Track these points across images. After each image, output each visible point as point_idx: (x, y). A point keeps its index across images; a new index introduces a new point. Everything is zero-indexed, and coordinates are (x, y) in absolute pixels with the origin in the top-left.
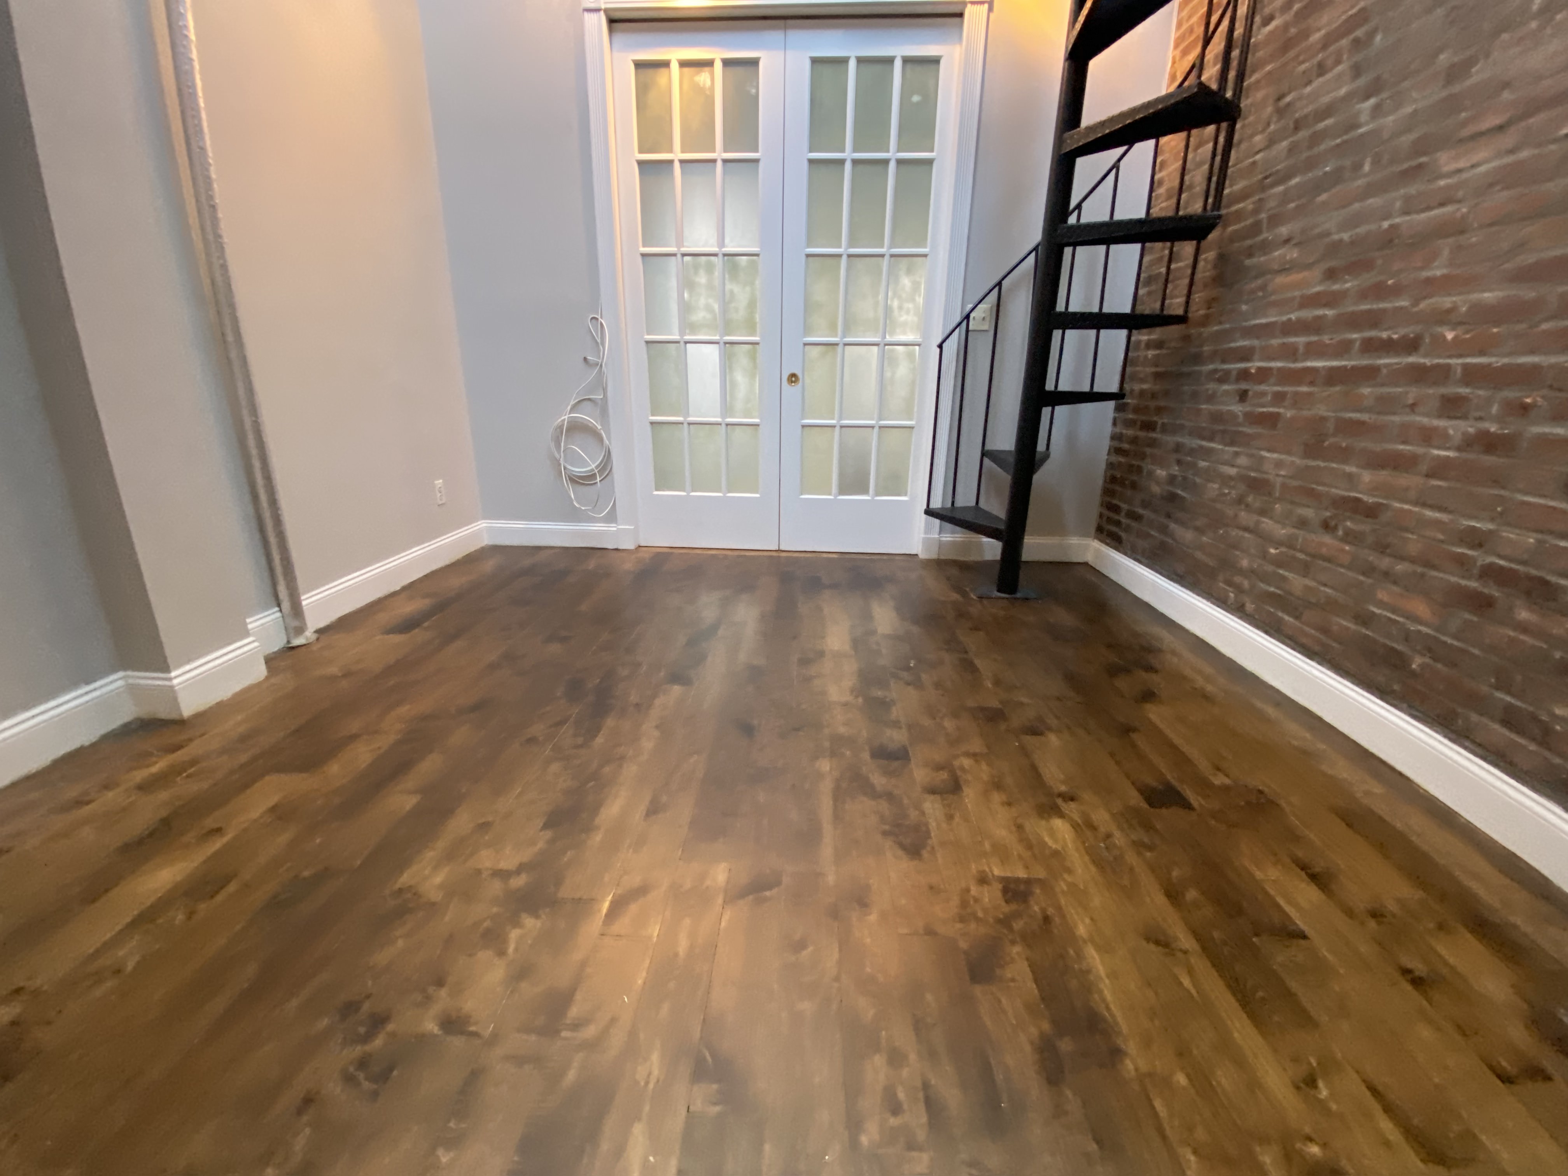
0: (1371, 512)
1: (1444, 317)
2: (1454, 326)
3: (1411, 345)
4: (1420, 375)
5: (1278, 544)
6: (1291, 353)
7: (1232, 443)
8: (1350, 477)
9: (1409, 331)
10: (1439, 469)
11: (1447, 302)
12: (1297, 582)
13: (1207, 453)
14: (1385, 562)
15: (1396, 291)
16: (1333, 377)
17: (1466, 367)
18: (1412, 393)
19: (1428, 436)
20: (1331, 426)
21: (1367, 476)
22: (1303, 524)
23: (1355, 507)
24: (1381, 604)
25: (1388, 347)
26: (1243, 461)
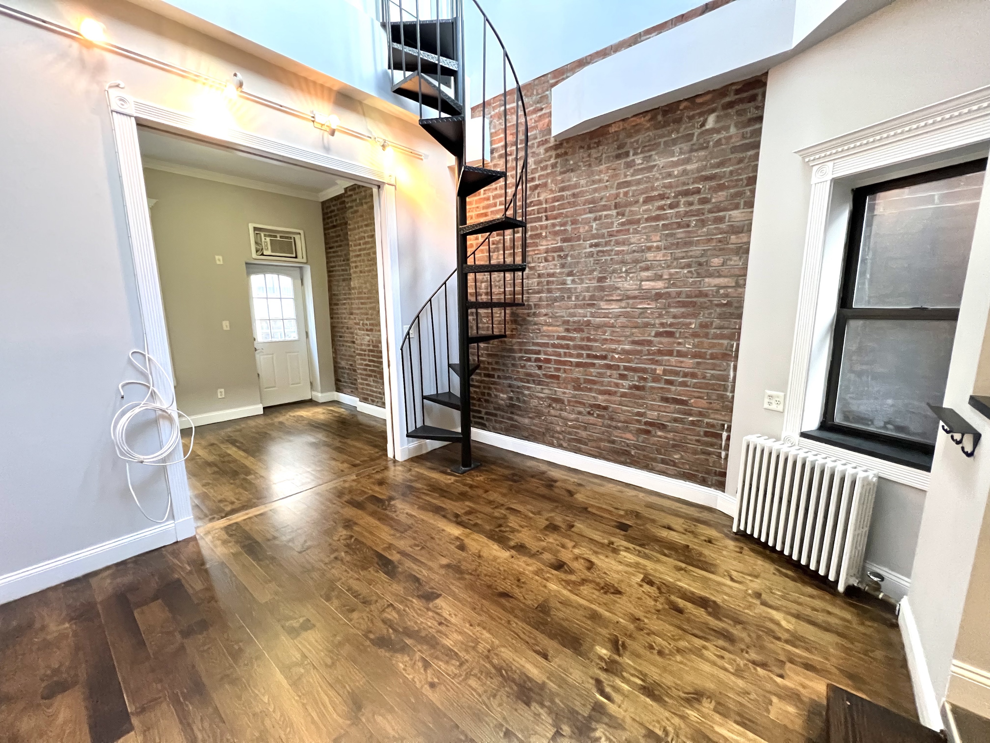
0: (605, 408)
1: (614, 351)
2: (618, 353)
3: (604, 358)
4: (609, 367)
5: (571, 421)
6: (559, 355)
7: (539, 384)
8: (594, 397)
9: (604, 353)
10: (624, 395)
11: (613, 346)
12: (583, 434)
13: (528, 388)
14: (614, 424)
15: (595, 340)
16: (578, 365)
17: (624, 366)
18: (609, 372)
19: (617, 385)
20: (582, 381)
21: (600, 397)
22: (580, 413)
23: (599, 407)
24: (617, 437)
25: (596, 357)
26: (546, 391)
